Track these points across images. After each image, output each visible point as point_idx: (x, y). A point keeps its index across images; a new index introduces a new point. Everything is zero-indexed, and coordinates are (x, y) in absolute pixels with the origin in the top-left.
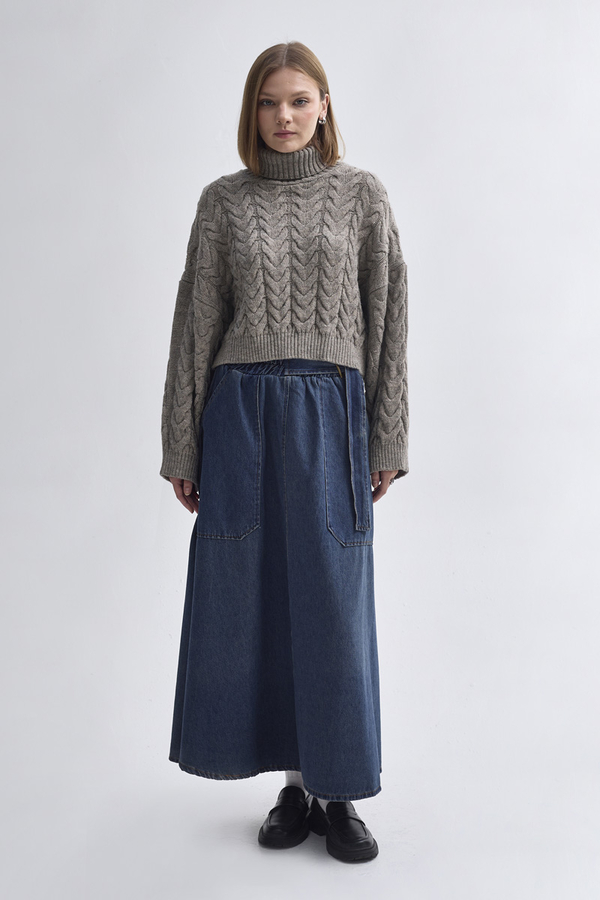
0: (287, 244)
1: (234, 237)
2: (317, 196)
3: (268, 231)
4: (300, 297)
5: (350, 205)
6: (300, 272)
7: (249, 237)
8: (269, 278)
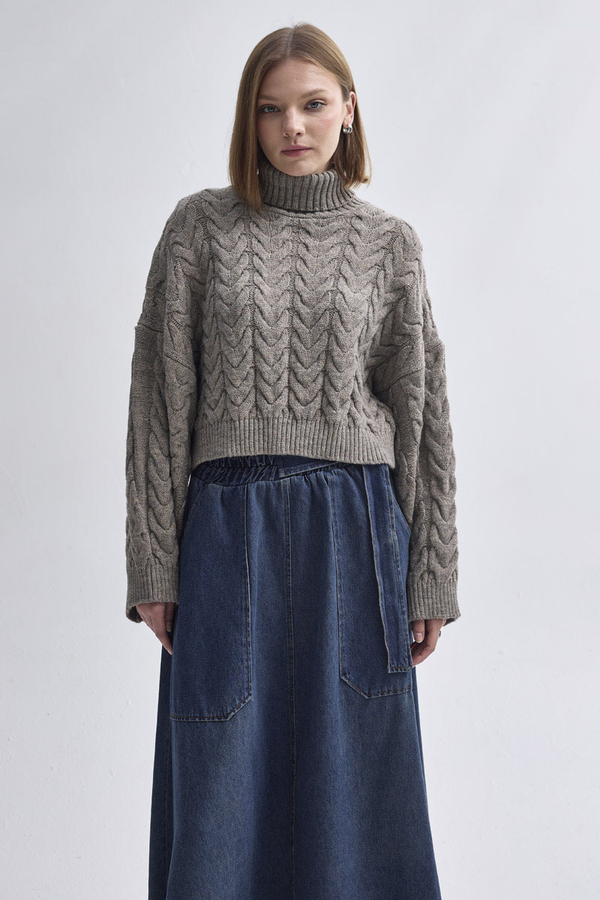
0: (288, 296)
1: (216, 275)
2: (334, 239)
3: (265, 275)
4: (301, 370)
5: (377, 257)
6: (303, 336)
7: (236, 280)
8: (259, 341)
